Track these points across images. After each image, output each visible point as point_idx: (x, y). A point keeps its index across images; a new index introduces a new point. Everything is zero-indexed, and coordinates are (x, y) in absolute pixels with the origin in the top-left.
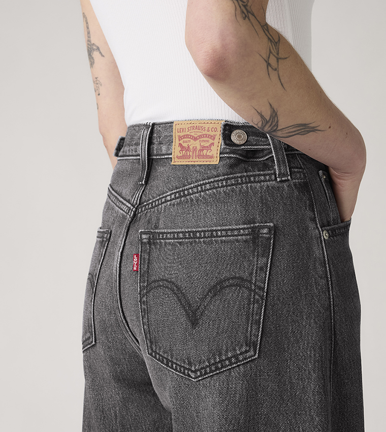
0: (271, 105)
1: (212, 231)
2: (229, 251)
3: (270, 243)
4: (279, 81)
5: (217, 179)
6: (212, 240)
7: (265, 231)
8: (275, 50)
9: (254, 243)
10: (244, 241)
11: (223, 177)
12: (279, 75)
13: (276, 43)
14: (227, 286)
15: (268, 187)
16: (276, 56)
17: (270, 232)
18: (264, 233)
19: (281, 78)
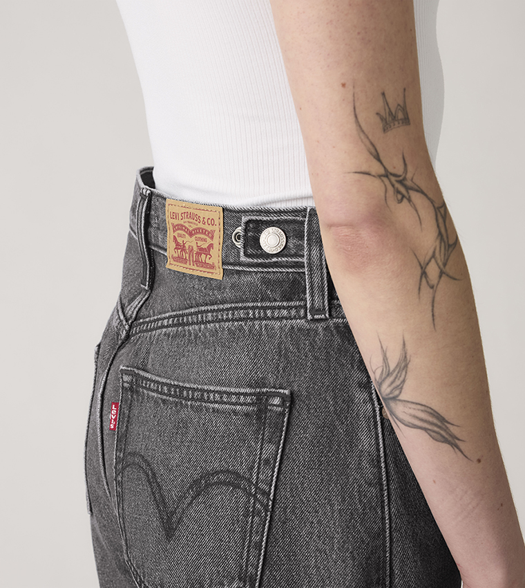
0: (404, 344)
1: (202, 391)
2: (223, 428)
3: (283, 422)
4: (431, 308)
5: (221, 306)
6: (201, 405)
7: (277, 401)
8: (442, 256)
9: (259, 418)
10: (245, 415)
11: (229, 306)
12: (434, 298)
13: (449, 246)
14: (216, 483)
15: (293, 328)
16: (442, 267)
17: (283, 404)
18: (275, 405)
19: (435, 305)
